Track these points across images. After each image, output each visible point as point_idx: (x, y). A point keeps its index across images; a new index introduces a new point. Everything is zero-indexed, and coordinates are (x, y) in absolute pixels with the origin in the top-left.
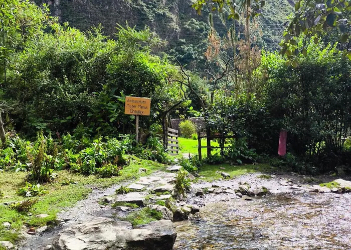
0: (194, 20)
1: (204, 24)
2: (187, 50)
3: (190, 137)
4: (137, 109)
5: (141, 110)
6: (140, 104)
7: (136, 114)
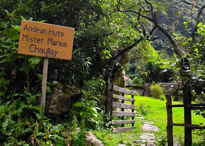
0: (164, 25)
1: (170, 26)
2: (159, 43)
3: (159, 98)
4: (44, 45)
5: (53, 48)
6: (51, 36)
7: (43, 55)
